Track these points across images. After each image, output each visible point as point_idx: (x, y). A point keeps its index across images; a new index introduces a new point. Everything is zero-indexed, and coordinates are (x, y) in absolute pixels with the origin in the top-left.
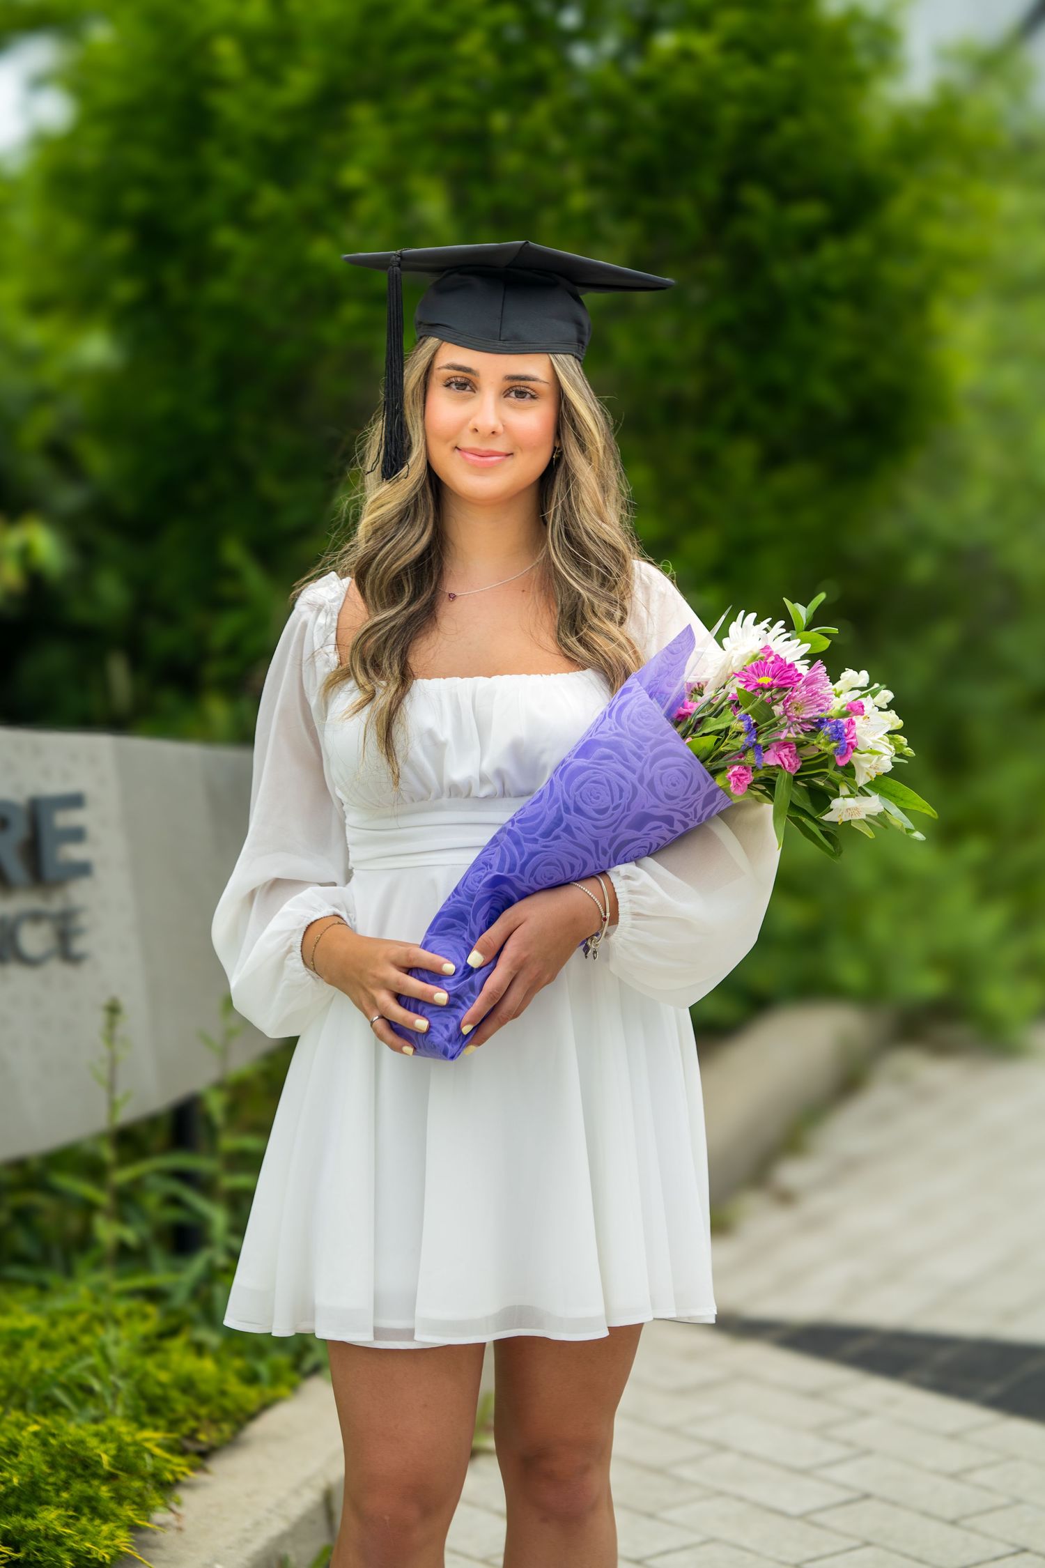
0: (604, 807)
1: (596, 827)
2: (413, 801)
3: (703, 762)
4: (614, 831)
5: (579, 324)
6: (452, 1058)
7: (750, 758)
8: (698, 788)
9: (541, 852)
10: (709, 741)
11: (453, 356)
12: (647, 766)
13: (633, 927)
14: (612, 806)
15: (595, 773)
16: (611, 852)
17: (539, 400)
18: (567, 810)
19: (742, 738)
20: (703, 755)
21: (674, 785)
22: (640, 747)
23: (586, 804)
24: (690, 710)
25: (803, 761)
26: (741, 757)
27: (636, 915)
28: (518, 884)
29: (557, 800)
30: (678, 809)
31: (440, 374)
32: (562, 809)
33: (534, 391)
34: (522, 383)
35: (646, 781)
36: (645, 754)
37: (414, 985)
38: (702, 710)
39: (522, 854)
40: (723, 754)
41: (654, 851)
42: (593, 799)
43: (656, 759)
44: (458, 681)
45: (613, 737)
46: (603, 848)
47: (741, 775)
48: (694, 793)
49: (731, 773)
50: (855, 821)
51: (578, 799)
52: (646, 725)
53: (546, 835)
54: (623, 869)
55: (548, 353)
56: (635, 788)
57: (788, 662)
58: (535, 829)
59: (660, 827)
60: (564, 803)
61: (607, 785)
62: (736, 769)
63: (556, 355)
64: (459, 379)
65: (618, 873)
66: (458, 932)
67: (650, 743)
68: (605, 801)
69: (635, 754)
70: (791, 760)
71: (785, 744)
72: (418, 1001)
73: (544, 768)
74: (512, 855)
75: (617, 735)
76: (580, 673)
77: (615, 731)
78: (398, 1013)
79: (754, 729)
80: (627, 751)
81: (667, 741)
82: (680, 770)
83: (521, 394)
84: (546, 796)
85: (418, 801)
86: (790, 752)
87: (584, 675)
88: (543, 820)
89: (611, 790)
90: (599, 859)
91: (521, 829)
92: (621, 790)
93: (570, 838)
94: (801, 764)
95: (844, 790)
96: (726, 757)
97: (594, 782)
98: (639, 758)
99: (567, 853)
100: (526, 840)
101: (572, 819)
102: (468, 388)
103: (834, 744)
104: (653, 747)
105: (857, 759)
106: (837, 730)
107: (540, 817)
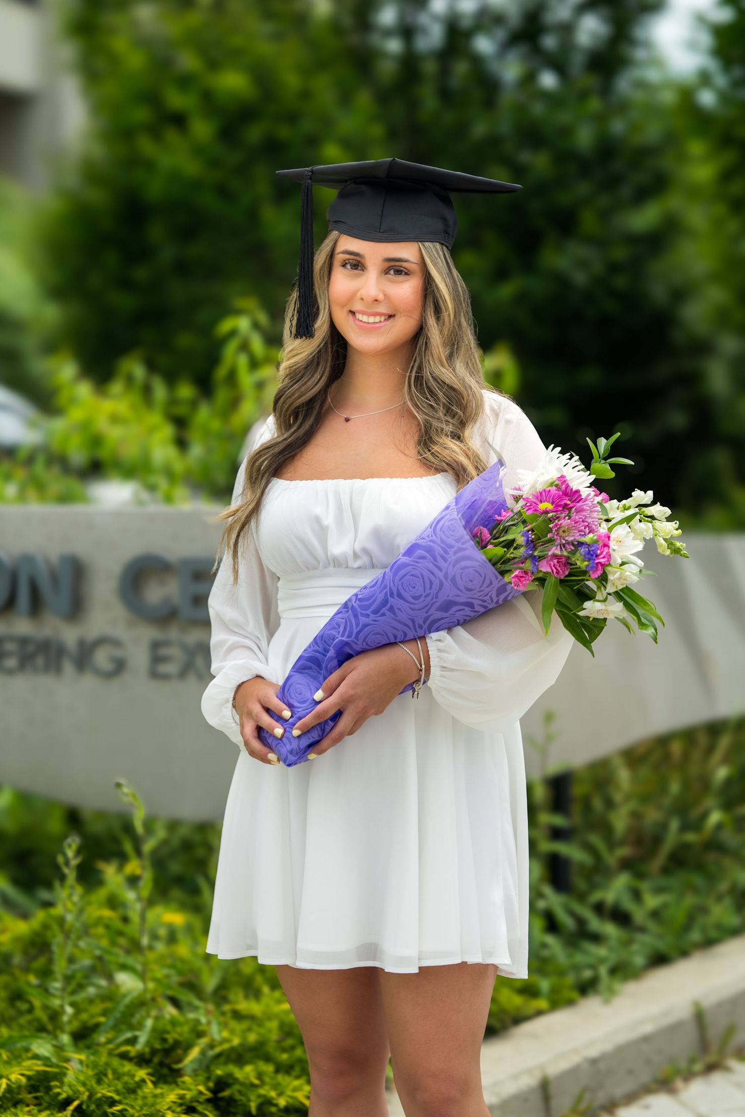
0: (418, 594)
1: (413, 609)
3: (494, 565)
4: (427, 612)
5: (444, 219)
7: (528, 565)
8: (491, 583)
9: (372, 624)
10: (500, 551)
11: (349, 244)
12: (451, 567)
13: (441, 676)
14: (424, 595)
15: (413, 569)
16: (425, 627)
17: (411, 276)
18: (392, 595)
19: (522, 550)
20: (494, 560)
21: (472, 581)
22: (446, 552)
23: (406, 591)
25: (571, 569)
26: (523, 563)
27: (442, 668)
28: (355, 647)
29: (385, 587)
30: (476, 597)
31: (339, 258)
32: (389, 593)
33: (406, 269)
34: (397, 264)
35: (450, 577)
36: (450, 558)
39: (357, 625)
40: (509, 560)
41: (462, 624)
42: (411, 589)
43: (457, 561)
45: (429, 543)
46: (419, 624)
47: (521, 577)
48: (488, 587)
49: (513, 575)
51: (400, 587)
52: (452, 535)
53: (375, 612)
54: (434, 635)
55: (417, 241)
56: (441, 582)
58: (369, 606)
59: (464, 609)
60: (390, 589)
61: (421, 578)
62: (517, 573)
63: (424, 243)
64: (351, 261)
65: (431, 638)
66: (312, 673)
67: (453, 550)
68: (419, 590)
69: (442, 557)
70: (559, 569)
71: (555, 556)
73: (399, 547)
74: (351, 625)
75: (432, 541)
77: (431, 538)
79: (532, 544)
80: (437, 555)
81: (466, 549)
82: (475, 570)
83: (398, 272)
84: (379, 583)
86: (558, 562)
88: (375, 600)
89: (424, 582)
90: (416, 631)
91: (360, 606)
92: (431, 583)
93: (393, 616)
94: (569, 571)
96: (512, 562)
97: (412, 575)
98: (445, 560)
99: (389, 626)
100: (362, 615)
101: (394, 602)
102: (359, 268)
103: (586, 563)
104: (455, 553)
105: (610, 572)
106: (589, 553)
107: (374, 598)
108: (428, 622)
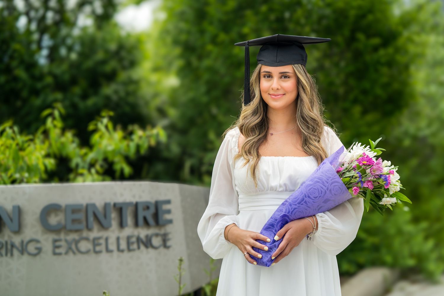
0: (316, 196)
1: (314, 202)
2: (260, 191)
3: (345, 185)
4: (319, 204)
6: (268, 266)
7: (360, 185)
8: (344, 193)
9: (297, 208)
10: (348, 179)
11: (265, 68)
12: (330, 185)
13: (322, 231)
14: (319, 196)
15: (314, 186)
16: (317, 209)
17: (291, 78)
18: (306, 196)
19: (358, 179)
20: (345, 183)
21: (337, 191)
22: (328, 180)
23: (311, 195)
24: (341, 170)
25: (374, 186)
26: (356, 184)
27: (323, 228)
28: (290, 217)
29: (302, 194)
30: (337, 198)
31: (263, 74)
32: (304, 196)
33: (289, 76)
34: (285, 74)
35: (329, 190)
36: (329, 182)
37: (258, 244)
38: (344, 170)
39: (292, 208)
40: (351, 183)
41: (329, 210)
42: (313, 194)
43: (332, 183)
44: (274, 157)
46: (315, 208)
47: (356, 189)
48: (342, 194)
49: (353, 189)
50: (388, 204)
51: (309, 193)
52: (329, 173)
53: (299, 203)
54: (320, 214)
55: (292, 65)
56: (326, 192)
57: (370, 157)
58: (296, 201)
59: (332, 203)
60: (305, 194)
61: (317, 190)
62: (355, 187)
63: (294, 65)
64: (267, 75)
65: (319, 215)
66: (271, 230)
67: (331, 179)
68: (317, 194)
70: (371, 186)
71: (369, 181)
72: (259, 249)
73: (298, 183)
74: (289, 209)
75: (321, 175)
76: (309, 157)
78: (253, 252)
79: (360, 177)
80: (324, 181)
81: (335, 178)
82: (339, 187)
83: (285, 77)
84: (299, 192)
85: (261, 191)
86: (371, 184)
87: (310, 158)
88: (298, 199)
89: (319, 191)
90: (313, 211)
91: (292, 201)
92: (322, 192)
93: (306, 205)
94: (373, 187)
95: (386, 195)
97: (314, 189)
98: (327, 183)
99: (305, 209)
100: (293, 204)
101: (307, 199)
102: (270, 77)
103: (385, 182)
104: (331, 180)
105: (390, 187)
106: (386, 179)
107: (298, 198)
108: (319, 207)
